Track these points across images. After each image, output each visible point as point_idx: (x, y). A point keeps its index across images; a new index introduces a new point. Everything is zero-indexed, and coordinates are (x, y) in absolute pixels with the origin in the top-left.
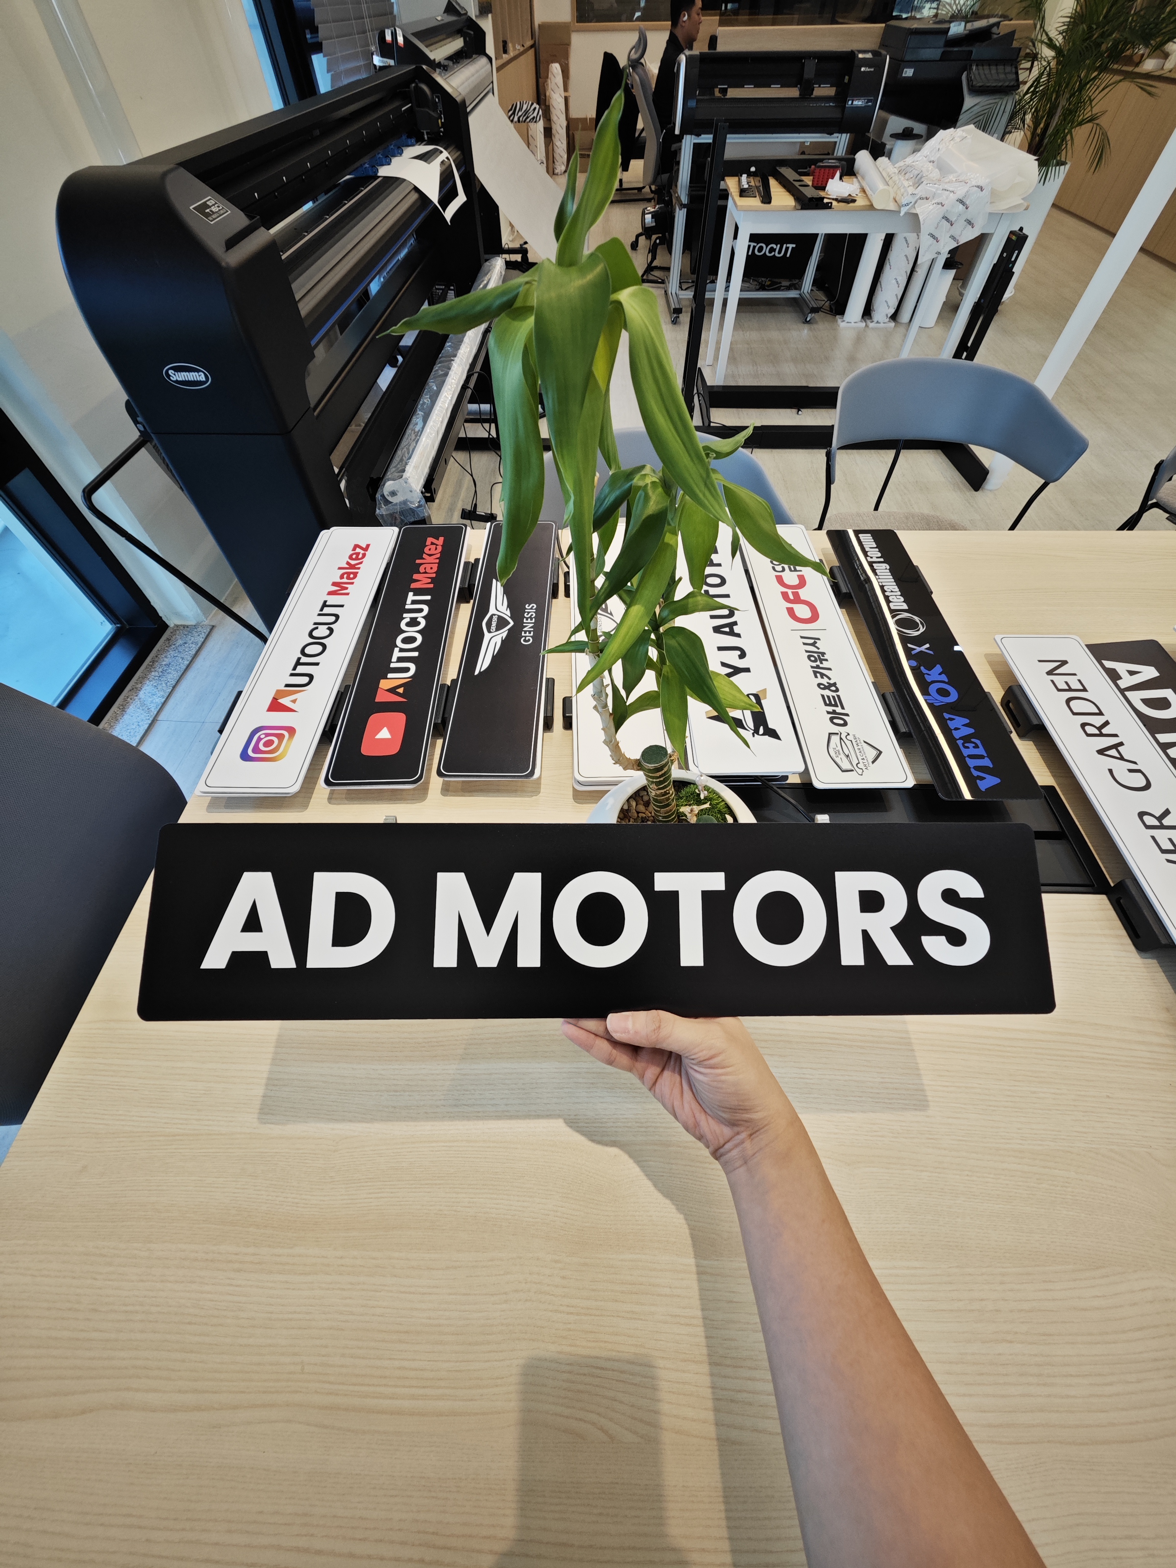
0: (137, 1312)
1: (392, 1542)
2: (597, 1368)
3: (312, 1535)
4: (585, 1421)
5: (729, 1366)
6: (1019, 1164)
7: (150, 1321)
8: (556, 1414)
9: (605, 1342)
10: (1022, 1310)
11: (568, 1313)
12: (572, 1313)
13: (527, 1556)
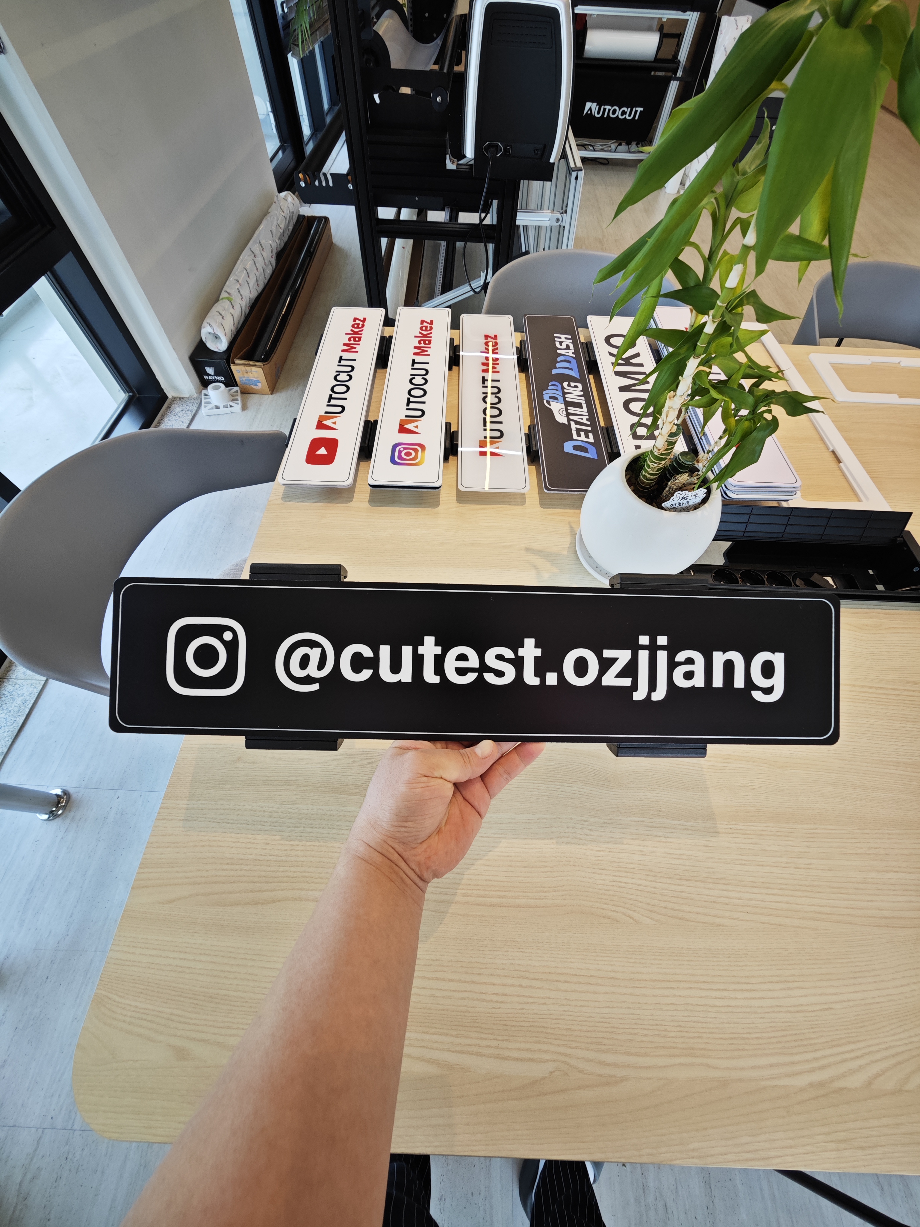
0: (298, 845)
1: (499, 976)
2: (621, 882)
3: (445, 971)
4: (617, 912)
5: (710, 883)
6: (896, 770)
7: (308, 851)
8: (597, 908)
9: (625, 868)
10: (902, 854)
11: (597, 851)
12: (600, 851)
13: (589, 984)
